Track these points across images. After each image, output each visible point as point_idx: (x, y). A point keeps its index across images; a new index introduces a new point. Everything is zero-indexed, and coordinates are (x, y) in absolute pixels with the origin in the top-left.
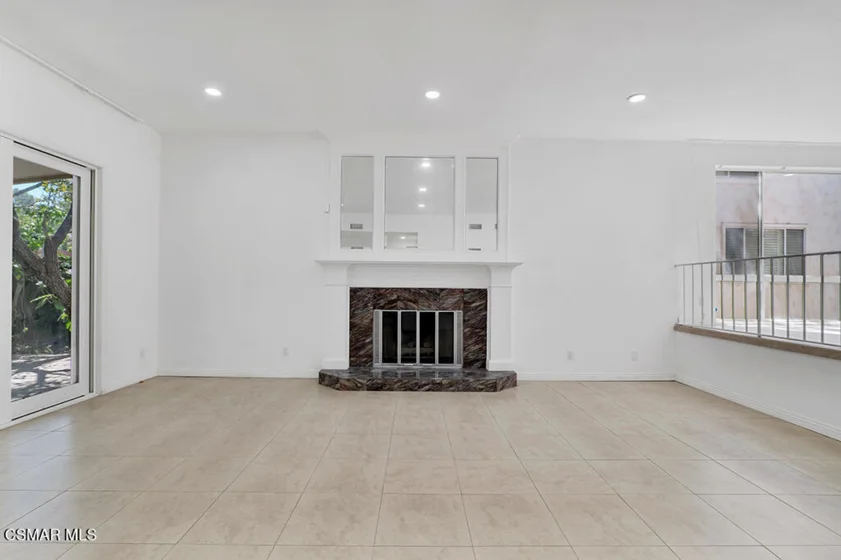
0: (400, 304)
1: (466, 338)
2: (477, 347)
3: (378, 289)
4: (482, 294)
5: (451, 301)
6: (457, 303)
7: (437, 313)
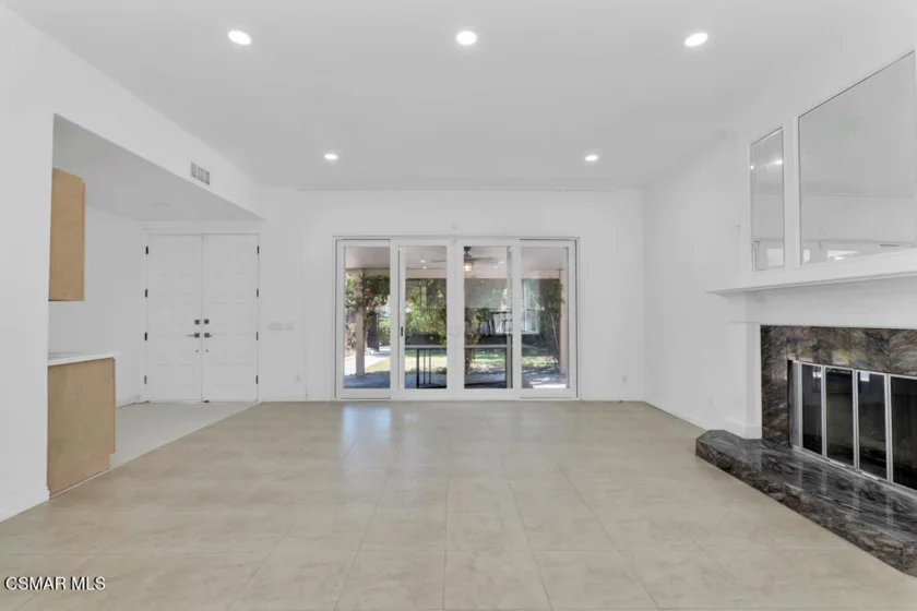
0: (822, 354)
7: (886, 378)
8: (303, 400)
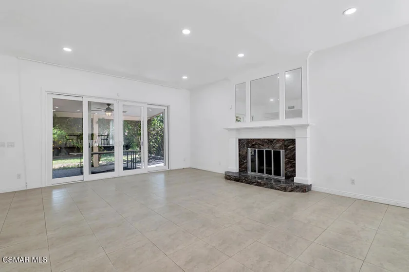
0: (256, 146)
1: (286, 164)
2: (291, 169)
3: (248, 139)
4: (293, 141)
5: (278, 145)
6: (281, 146)
7: (272, 151)
8: (25, 189)
